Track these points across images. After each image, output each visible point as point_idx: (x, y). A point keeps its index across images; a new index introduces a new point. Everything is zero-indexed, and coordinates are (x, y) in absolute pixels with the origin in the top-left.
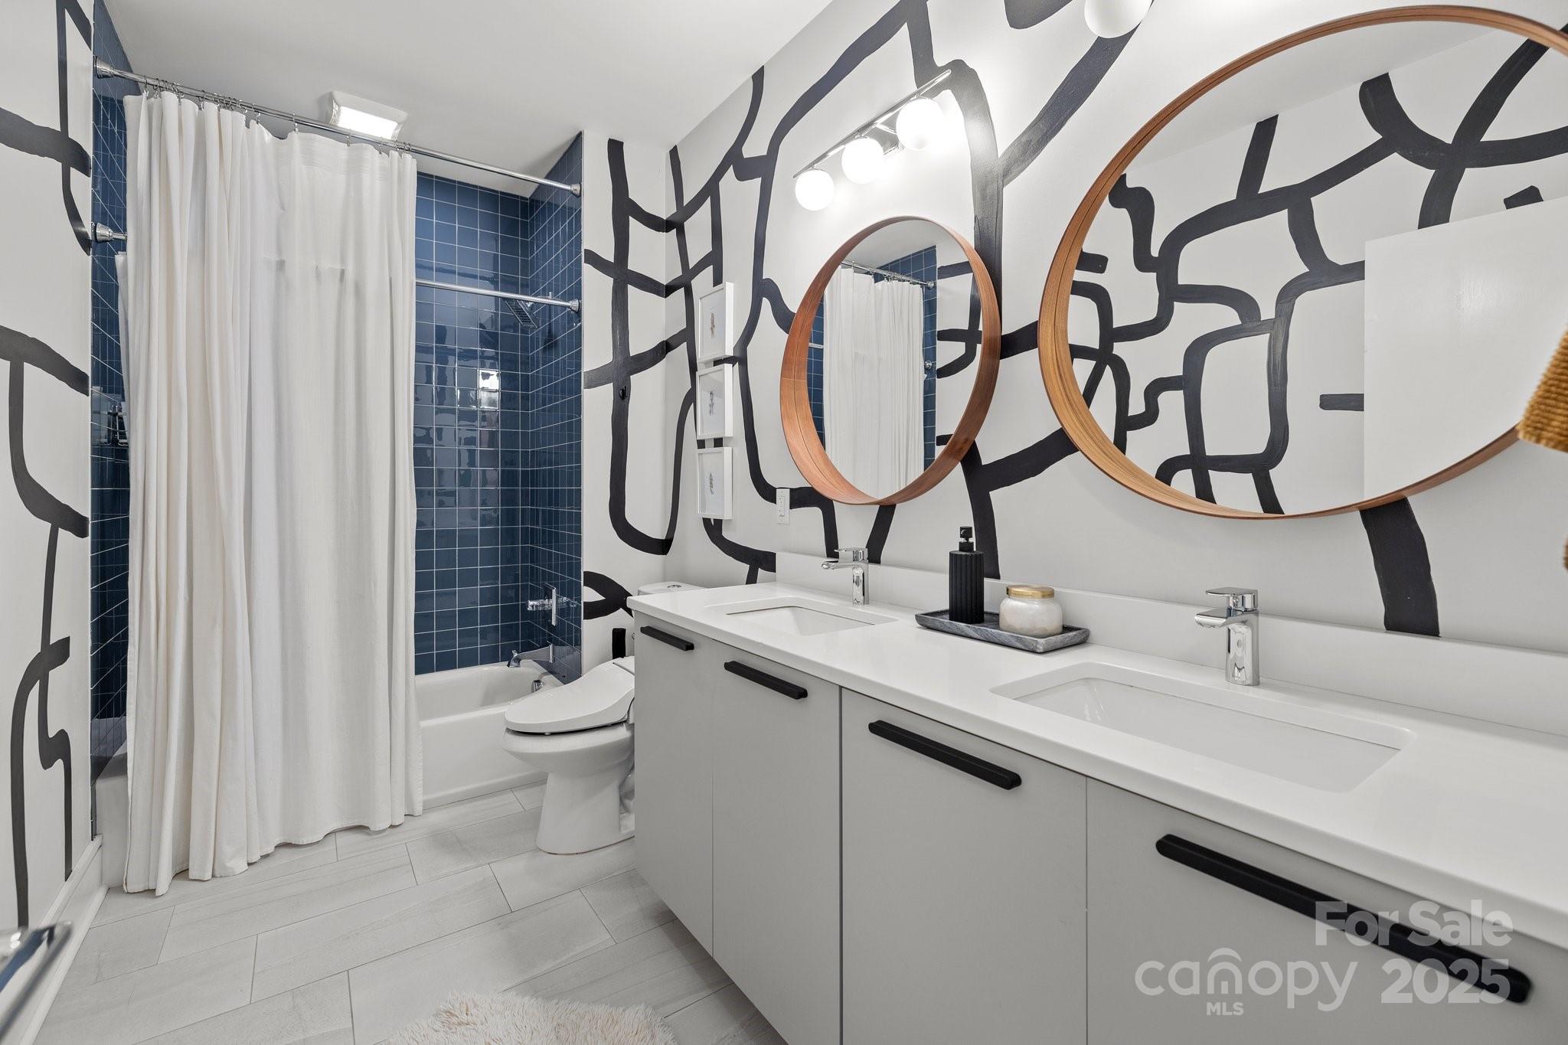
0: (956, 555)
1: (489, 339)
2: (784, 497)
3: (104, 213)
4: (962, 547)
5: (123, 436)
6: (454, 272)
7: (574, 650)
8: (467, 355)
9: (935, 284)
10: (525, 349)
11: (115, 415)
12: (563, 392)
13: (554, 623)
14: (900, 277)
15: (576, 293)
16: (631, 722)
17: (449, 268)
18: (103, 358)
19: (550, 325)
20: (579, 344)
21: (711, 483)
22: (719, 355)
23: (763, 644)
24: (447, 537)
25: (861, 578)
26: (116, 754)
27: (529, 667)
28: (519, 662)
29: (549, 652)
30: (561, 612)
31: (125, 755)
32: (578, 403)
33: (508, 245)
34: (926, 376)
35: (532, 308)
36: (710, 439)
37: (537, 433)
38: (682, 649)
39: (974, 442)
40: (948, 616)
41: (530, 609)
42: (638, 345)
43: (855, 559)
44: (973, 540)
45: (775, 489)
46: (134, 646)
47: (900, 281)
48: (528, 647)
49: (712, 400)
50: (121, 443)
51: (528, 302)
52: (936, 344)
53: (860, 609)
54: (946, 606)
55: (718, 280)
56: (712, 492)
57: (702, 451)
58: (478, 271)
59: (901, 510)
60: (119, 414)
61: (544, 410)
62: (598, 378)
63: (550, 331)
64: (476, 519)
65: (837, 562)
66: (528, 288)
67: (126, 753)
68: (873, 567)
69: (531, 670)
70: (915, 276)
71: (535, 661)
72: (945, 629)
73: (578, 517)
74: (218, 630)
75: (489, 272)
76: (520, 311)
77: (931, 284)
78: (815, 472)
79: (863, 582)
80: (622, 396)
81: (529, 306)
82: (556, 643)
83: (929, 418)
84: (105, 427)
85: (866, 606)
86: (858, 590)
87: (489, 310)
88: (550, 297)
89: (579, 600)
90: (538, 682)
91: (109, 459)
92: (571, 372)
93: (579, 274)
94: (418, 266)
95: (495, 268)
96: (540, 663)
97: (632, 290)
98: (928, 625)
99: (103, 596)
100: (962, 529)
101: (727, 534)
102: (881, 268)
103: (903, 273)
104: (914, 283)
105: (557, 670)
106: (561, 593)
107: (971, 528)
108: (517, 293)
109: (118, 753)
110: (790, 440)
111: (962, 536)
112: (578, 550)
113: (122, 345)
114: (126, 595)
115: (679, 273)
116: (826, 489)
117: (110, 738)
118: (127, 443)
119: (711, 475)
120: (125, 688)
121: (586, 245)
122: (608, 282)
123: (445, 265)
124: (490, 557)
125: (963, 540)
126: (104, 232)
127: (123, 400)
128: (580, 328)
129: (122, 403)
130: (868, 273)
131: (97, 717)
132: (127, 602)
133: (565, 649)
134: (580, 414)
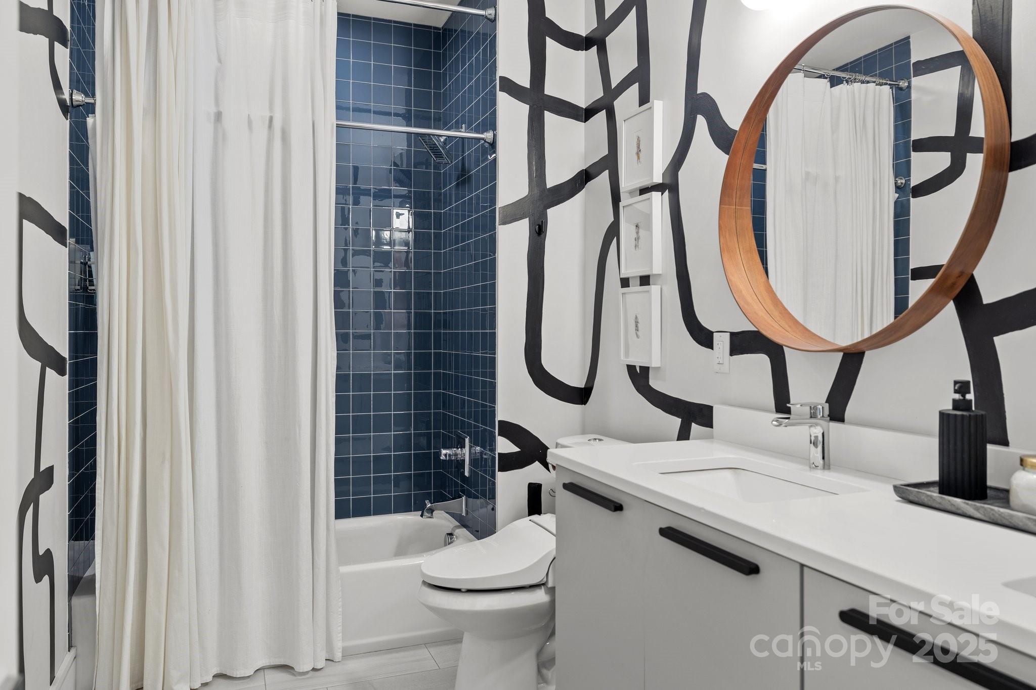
0: (949, 415)
1: (403, 176)
2: (722, 342)
3: (78, 81)
4: (956, 405)
5: (92, 283)
6: (369, 111)
7: (487, 504)
8: (383, 195)
9: (910, 83)
10: (437, 186)
11: (85, 264)
12: (477, 228)
13: (467, 474)
14: (863, 78)
15: (491, 124)
16: (550, 585)
17: (365, 107)
18: (77, 213)
19: (463, 159)
20: (494, 177)
21: (637, 326)
22: (645, 182)
23: (704, 510)
24: (362, 381)
25: (820, 438)
26: (86, 575)
27: (441, 520)
28: (432, 513)
29: (461, 504)
30: (474, 462)
31: (94, 576)
32: (493, 240)
33: (422, 79)
34: (897, 195)
35: (445, 143)
36: (636, 277)
37: (450, 273)
38: (611, 511)
39: (972, 277)
40: (937, 489)
41: (443, 457)
42: (555, 176)
43: (813, 416)
44: (970, 396)
45: (712, 333)
46: (101, 477)
47: (863, 82)
48: (440, 498)
49: (637, 233)
50: (91, 290)
51: (441, 136)
52: (910, 156)
53: (820, 474)
54: (935, 476)
55: (644, 98)
56: (638, 336)
57: (625, 290)
58: (393, 108)
59: (870, 359)
60: (89, 263)
61: (457, 249)
62: (513, 214)
63: (463, 165)
64: (390, 363)
65: (788, 418)
66: (441, 122)
67: (95, 574)
68: (834, 425)
69: (443, 522)
70: (881, 76)
71: (447, 513)
72: (934, 505)
73: (493, 362)
74: (167, 465)
75: (401, 109)
76: (434, 149)
77: (903, 84)
78: (762, 313)
79: (823, 443)
80: (539, 231)
81: (442, 140)
82: (469, 495)
83: (901, 247)
84: (78, 275)
85: (826, 472)
86: (816, 453)
87: (401, 146)
88: (463, 130)
89: (493, 450)
90: (451, 534)
91: (81, 304)
92: (485, 208)
93: (494, 103)
94: (338, 107)
95: (408, 103)
96: (453, 515)
97: (549, 117)
98: (911, 498)
99: (77, 428)
100: (956, 383)
101: (655, 383)
102: (837, 69)
103: (866, 74)
104: (881, 84)
105: (469, 524)
106: (474, 443)
107: (968, 382)
108: (430, 128)
109: (88, 574)
110: (730, 277)
111: (956, 392)
112: (492, 396)
113: (92, 200)
114: (94, 428)
115: (600, 94)
116: (775, 332)
117: (81, 559)
118: (94, 290)
119: (636, 317)
120: (94, 515)
121: (501, 72)
122: (524, 109)
123: (361, 104)
124: (403, 402)
125: (957, 396)
126: (79, 97)
127: (92, 250)
128: (495, 160)
129: (91, 253)
130: (821, 76)
131: (73, 540)
132: (96, 433)
133: (478, 502)
134: (494, 253)
